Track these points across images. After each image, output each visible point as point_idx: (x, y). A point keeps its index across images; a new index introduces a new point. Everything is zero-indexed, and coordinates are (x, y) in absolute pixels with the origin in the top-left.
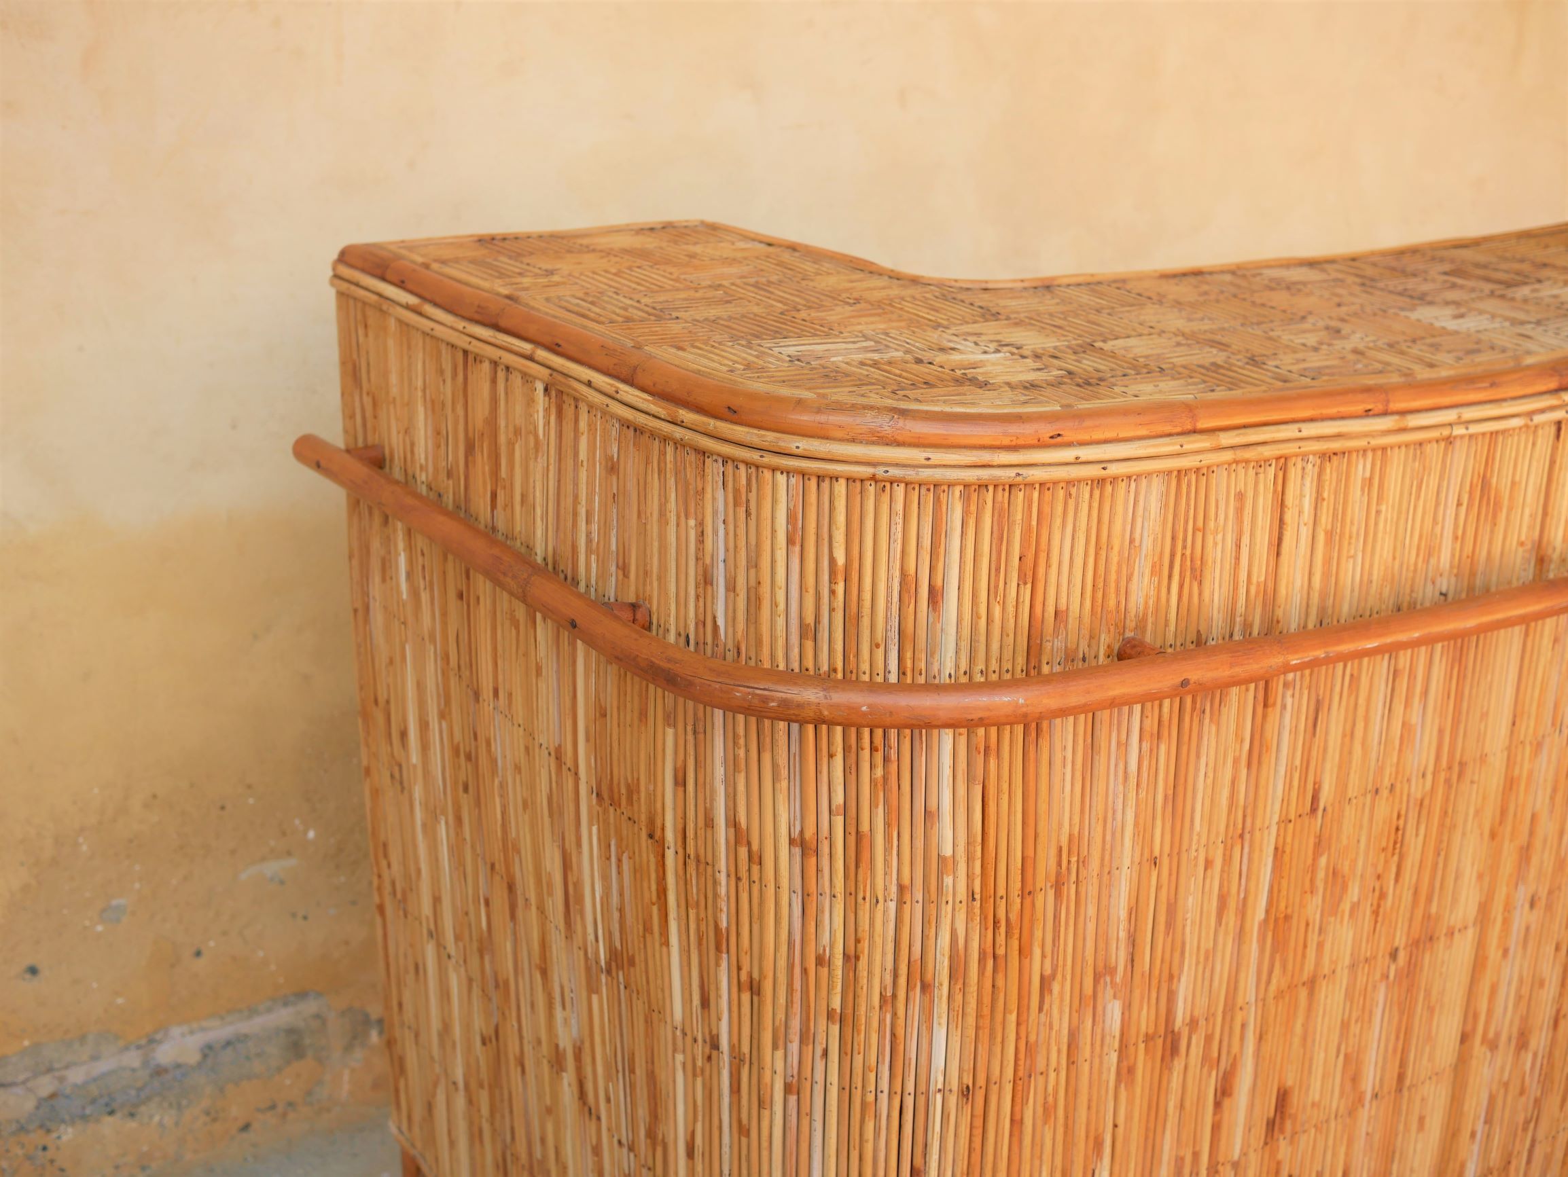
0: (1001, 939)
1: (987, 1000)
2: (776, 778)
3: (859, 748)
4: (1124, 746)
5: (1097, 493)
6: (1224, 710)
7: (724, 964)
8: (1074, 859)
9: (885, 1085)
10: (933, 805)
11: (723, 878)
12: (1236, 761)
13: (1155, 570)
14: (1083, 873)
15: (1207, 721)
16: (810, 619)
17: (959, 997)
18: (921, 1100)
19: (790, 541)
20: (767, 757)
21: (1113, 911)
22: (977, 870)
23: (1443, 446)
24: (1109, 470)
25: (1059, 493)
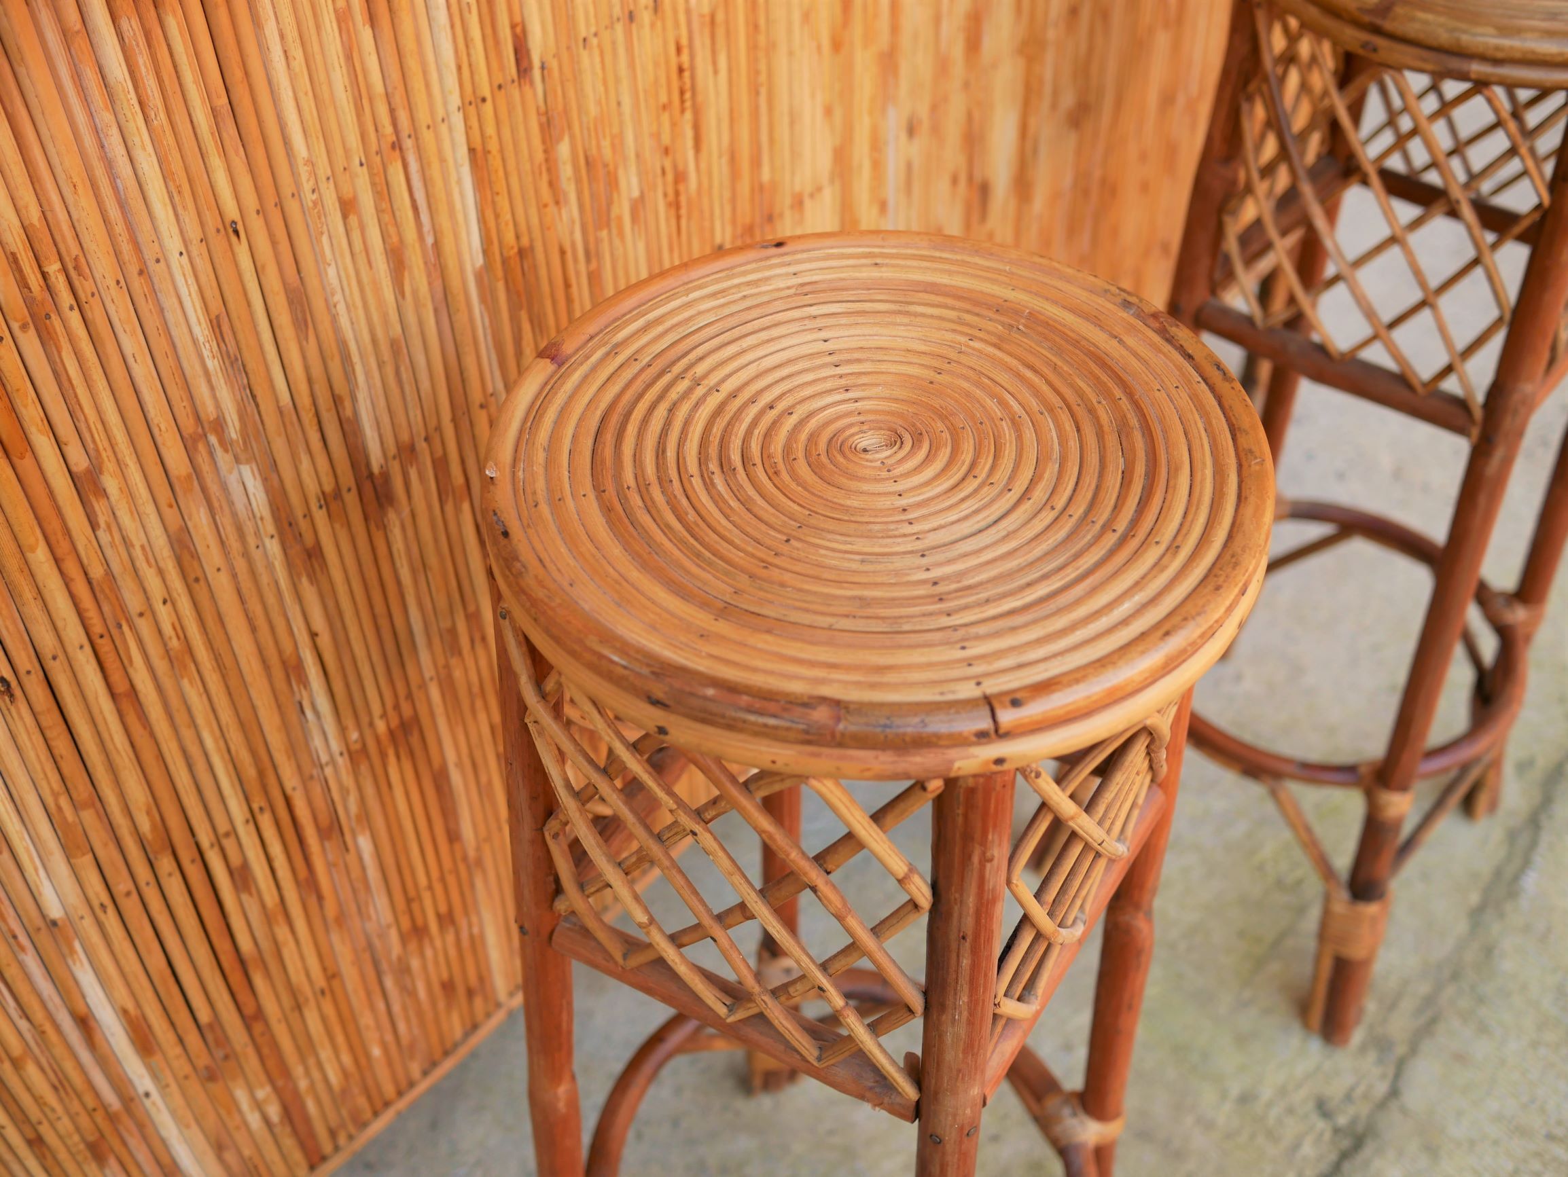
21: (179, 334)
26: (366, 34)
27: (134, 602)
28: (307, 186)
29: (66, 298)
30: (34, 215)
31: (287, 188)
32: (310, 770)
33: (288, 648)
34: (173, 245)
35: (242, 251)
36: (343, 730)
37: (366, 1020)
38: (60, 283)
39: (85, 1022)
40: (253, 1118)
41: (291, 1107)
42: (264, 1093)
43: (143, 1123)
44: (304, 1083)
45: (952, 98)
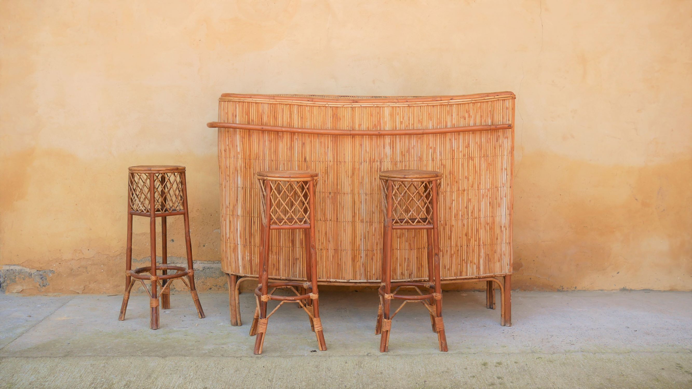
0: (246, 166)
1: (245, 174)
2: (222, 142)
3: (229, 137)
4: (265, 142)
6: (283, 140)
10: (237, 145)
12: (287, 148)
13: (268, 117)
14: (259, 159)
15: (280, 141)
17: (241, 173)
18: (237, 188)
22: (242, 154)
23: (325, 107)
24: (257, 101)
25: (250, 104)
26: (289, 151)
27: (254, 187)
29: (258, 159)
30: (257, 152)
31: (278, 159)
34: (267, 159)
35: (273, 163)
38: (258, 157)
39: (237, 229)
40: (247, 258)
41: (251, 261)
42: (248, 254)
43: (238, 249)
44: (253, 258)
45: (375, 194)
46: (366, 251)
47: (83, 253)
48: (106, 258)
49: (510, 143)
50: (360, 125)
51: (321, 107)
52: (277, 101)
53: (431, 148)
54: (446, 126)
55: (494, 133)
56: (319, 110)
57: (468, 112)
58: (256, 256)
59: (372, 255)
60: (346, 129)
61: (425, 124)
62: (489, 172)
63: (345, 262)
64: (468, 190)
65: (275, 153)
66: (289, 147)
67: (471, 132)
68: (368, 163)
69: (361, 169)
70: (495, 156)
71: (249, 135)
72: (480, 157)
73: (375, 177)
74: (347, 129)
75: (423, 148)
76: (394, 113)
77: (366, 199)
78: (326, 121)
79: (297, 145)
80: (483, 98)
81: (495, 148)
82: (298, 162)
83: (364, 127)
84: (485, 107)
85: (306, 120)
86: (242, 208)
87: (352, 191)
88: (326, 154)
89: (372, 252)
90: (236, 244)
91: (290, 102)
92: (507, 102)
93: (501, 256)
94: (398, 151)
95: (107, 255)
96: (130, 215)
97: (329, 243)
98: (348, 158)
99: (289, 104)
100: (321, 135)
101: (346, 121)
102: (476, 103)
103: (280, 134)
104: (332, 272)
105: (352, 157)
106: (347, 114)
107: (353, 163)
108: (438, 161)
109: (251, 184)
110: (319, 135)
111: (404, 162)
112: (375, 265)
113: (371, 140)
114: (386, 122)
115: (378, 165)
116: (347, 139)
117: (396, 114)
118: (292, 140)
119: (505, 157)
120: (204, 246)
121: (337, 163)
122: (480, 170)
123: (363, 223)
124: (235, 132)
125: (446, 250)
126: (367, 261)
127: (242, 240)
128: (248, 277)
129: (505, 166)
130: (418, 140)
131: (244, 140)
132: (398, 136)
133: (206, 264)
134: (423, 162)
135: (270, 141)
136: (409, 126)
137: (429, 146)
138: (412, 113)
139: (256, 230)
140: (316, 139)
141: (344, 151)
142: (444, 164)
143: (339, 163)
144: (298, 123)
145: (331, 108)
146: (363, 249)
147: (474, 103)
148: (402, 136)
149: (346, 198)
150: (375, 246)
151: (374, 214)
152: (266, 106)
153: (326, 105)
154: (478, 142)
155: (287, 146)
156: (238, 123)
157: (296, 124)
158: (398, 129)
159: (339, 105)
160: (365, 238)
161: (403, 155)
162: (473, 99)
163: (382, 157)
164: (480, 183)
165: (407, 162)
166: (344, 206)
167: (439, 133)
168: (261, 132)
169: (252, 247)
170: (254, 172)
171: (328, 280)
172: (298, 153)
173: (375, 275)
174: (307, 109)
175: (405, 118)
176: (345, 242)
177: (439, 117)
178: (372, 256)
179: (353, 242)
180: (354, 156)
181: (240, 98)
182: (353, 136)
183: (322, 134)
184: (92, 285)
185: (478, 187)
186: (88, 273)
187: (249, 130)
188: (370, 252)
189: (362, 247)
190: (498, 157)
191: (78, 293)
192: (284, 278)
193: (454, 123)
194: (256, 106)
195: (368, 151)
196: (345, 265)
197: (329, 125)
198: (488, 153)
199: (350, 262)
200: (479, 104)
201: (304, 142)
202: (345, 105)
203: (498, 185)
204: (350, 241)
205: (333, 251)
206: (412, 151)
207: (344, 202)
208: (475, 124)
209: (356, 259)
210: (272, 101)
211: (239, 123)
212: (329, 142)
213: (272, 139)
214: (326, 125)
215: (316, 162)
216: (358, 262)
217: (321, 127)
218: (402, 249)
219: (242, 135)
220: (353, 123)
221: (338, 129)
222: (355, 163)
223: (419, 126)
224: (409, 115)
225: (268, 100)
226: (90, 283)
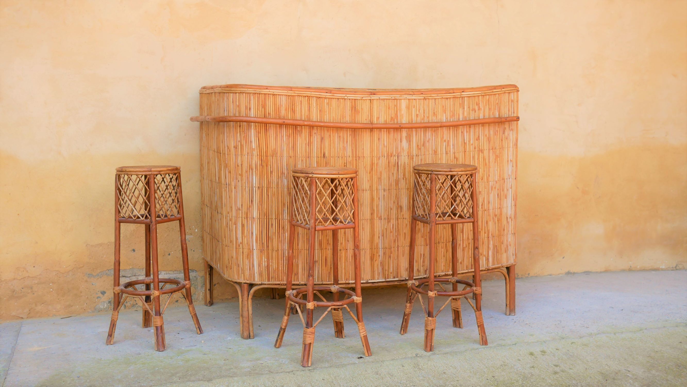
0: (263, 163)
1: (261, 172)
2: (231, 138)
3: (241, 131)
4: (282, 137)
5: (273, 97)
6: (302, 135)
7: (227, 169)
8: (275, 153)
9: (247, 186)
10: (251, 141)
11: (226, 155)
12: (306, 144)
13: (286, 110)
14: (277, 156)
15: (298, 136)
16: (235, 113)
17: (257, 171)
18: (252, 188)
19: (232, 103)
20: (230, 134)
21: (283, 163)
22: (258, 151)
23: (343, 100)
24: (275, 93)
25: (267, 96)
26: (308, 146)
27: (272, 186)
28: (298, 157)
29: (275, 156)
30: (275, 148)
31: (297, 156)
32: (283, 219)
33: (284, 202)
34: (285, 156)
35: (291, 159)
36: (288, 217)
37: (280, 261)
38: (275, 154)
39: (252, 233)
40: (264, 264)
41: (268, 266)
42: (266, 260)
43: (253, 255)
44: (270, 264)
45: (393, 190)
46: (384, 249)
47: (27, 271)
48: (56, 274)
49: (515, 136)
50: (378, 118)
51: (340, 100)
52: (295, 93)
53: (445, 141)
54: (459, 119)
55: (500, 126)
56: (338, 102)
57: (478, 104)
58: (274, 261)
59: (390, 252)
60: (364, 123)
61: (439, 117)
62: (497, 164)
63: (364, 262)
64: (479, 183)
65: (293, 149)
66: (307, 142)
67: (481, 125)
68: (386, 158)
69: (379, 164)
70: (502, 148)
71: (266, 130)
72: (489, 150)
73: (393, 172)
74: (366, 123)
75: (438, 142)
76: (411, 106)
77: (384, 195)
78: (345, 114)
79: (316, 139)
80: (491, 91)
81: (502, 140)
82: (317, 158)
83: (382, 120)
84: (493, 100)
85: (325, 113)
86: (258, 209)
87: (371, 187)
88: (345, 149)
89: (390, 250)
90: (251, 250)
91: (308, 93)
92: (512, 94)
93: (507, 246)
94: (414, 145)
95: (57, 271)
96: (118, 224)
97: (348, 242)
98: (367, 152)
99: (307, 96)
100: (340, 129)
101: (364, 114)
102: (485, 95)
103: (299, 128)
104: (351, 273)
105: (371, 151)
106: (366, 106)
107: (372, 158)
108: (452, 154)
109: (269, 183)
110: (339, 128)
111: (420, 156)
112: (393, 263)
113: (389, 134)
114: (403, 114)
115: (395, 159)
116: (366, 133)
117: (413, 107)
118: (310, 135)
119: (511, 149)
120: (169, 255)
121: (356, 158)
122: (489, 162)
123: (381, 220)
124: (249, 127)
125: (459, 244)
126: (386, 259)
127: (259, 244)
128: (265, 284)
129: (510, 158)
130: (432, 133)
131: (260, 135)
132: (414, 129)
133: (171, 274)
134: (438, 156)
135: (289, 136)
136: (424, 119)
137: (443, 139)
138: (427, 105)
139: (274, 233)
140: (335, 133)
141: (363, 145)
142: (457, 157)
143: (357, 158)
144: (316, 117)
145: (350, 100)
146: (381, 247)
147: (483, 96)
148: (418, 129)
149: (365, 195)
150: (393, 243)
151: (391, 211)
152: (284, 98)
153: (345, 98)
154: (487, 135)
155: (306, 142)
156: (252, 116)
157: (315, 117)
158: (414, 122)
159: (358, 97)
160: (383, 236)
161: (419, 148)
162: (483, 92)
163: (399, 151)
164: (489, 175)
165: (423, 156)
166: (363, 203)
167: (452, 126)
168: (278, 126)
169: (270, 251)
170: (271, 170)
171: (347, 282)
172: (317, 148)
173: (393, 274)
174: (326, 101)
175: (421, 111)
176: (364, 240)
177: (452, 109)
178: (390, 254)
179: (372, 241)
180: (372, 151)
181: (256, 90)
182: (372, 129)
183: (342, 128)
184: (39, 308)
185: (488, 179)
186: (34, 294)
187: (266, 124)
188: (388, 249)
189: (380, 246)
190: (505, 149)
191: (22, 318)
192: (303, 283)
193: (465, 116)
194: (273, 98)
195: (386, 145)
196: (364, 265)
197: (348, 119)
198: (496, 146)
199: (368, 262)
200: (488, 96)
201: (323, 136)
202: (364, 97)
203: (505, 177)
204: (369, 239)
205: (352, 250)
206: (427, 144)
207: (363, 199)
208: (484, 116)
209: (374, 259)
210: (290, 93)
211: (254, 116)
212: (348, 136)
213: (290, 134)
214: (345, 119)
215: (335, 158)
216: (376, 261)
217: (340, 120)
218: (418, 245)
219: (257, 129)
220: (372, 116)
221: (357, 122)
222: (374, 157)
223: (434, 119)
224: (424, 107)
225: (287, 92)
226: (36, 305)
